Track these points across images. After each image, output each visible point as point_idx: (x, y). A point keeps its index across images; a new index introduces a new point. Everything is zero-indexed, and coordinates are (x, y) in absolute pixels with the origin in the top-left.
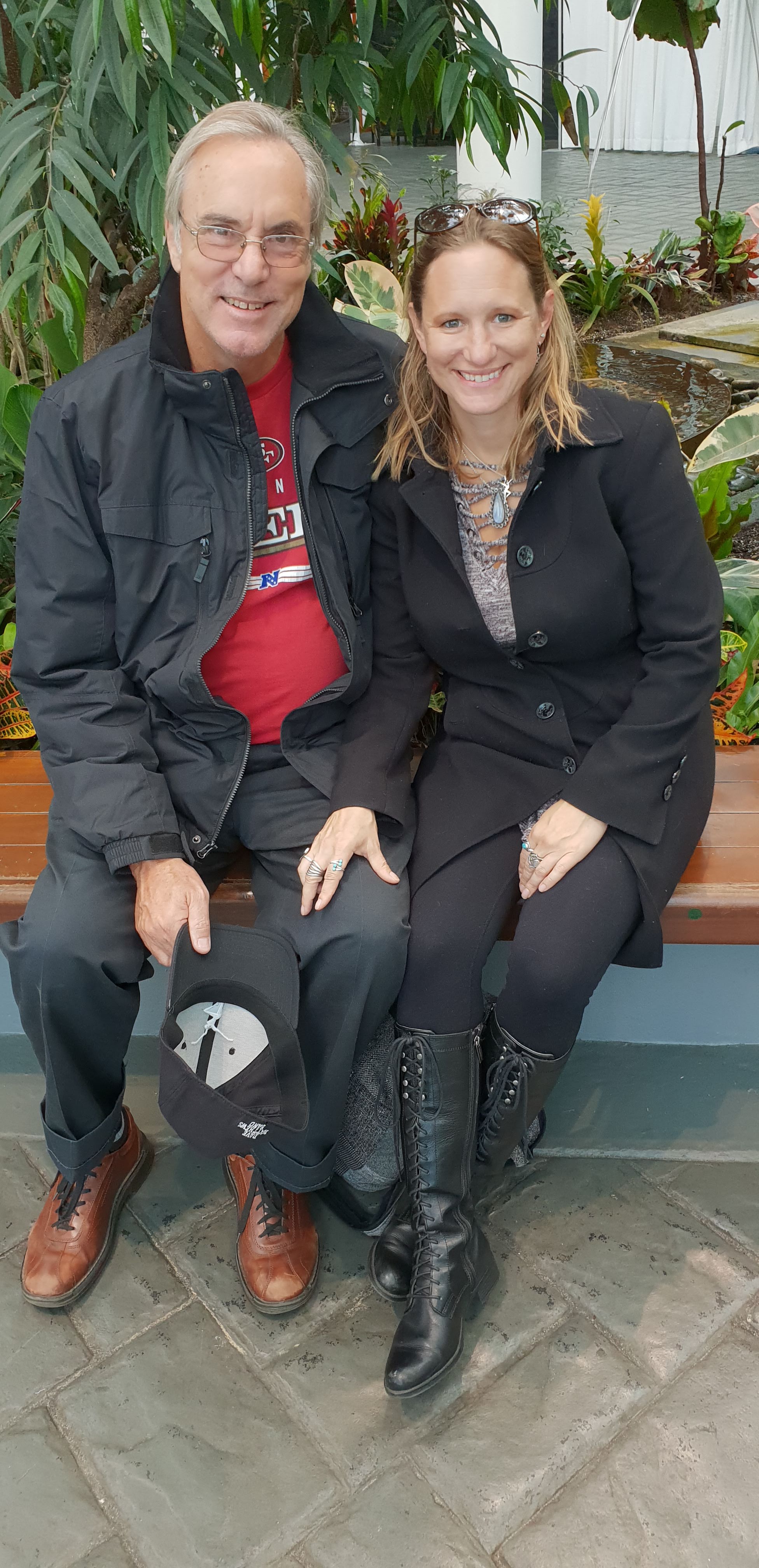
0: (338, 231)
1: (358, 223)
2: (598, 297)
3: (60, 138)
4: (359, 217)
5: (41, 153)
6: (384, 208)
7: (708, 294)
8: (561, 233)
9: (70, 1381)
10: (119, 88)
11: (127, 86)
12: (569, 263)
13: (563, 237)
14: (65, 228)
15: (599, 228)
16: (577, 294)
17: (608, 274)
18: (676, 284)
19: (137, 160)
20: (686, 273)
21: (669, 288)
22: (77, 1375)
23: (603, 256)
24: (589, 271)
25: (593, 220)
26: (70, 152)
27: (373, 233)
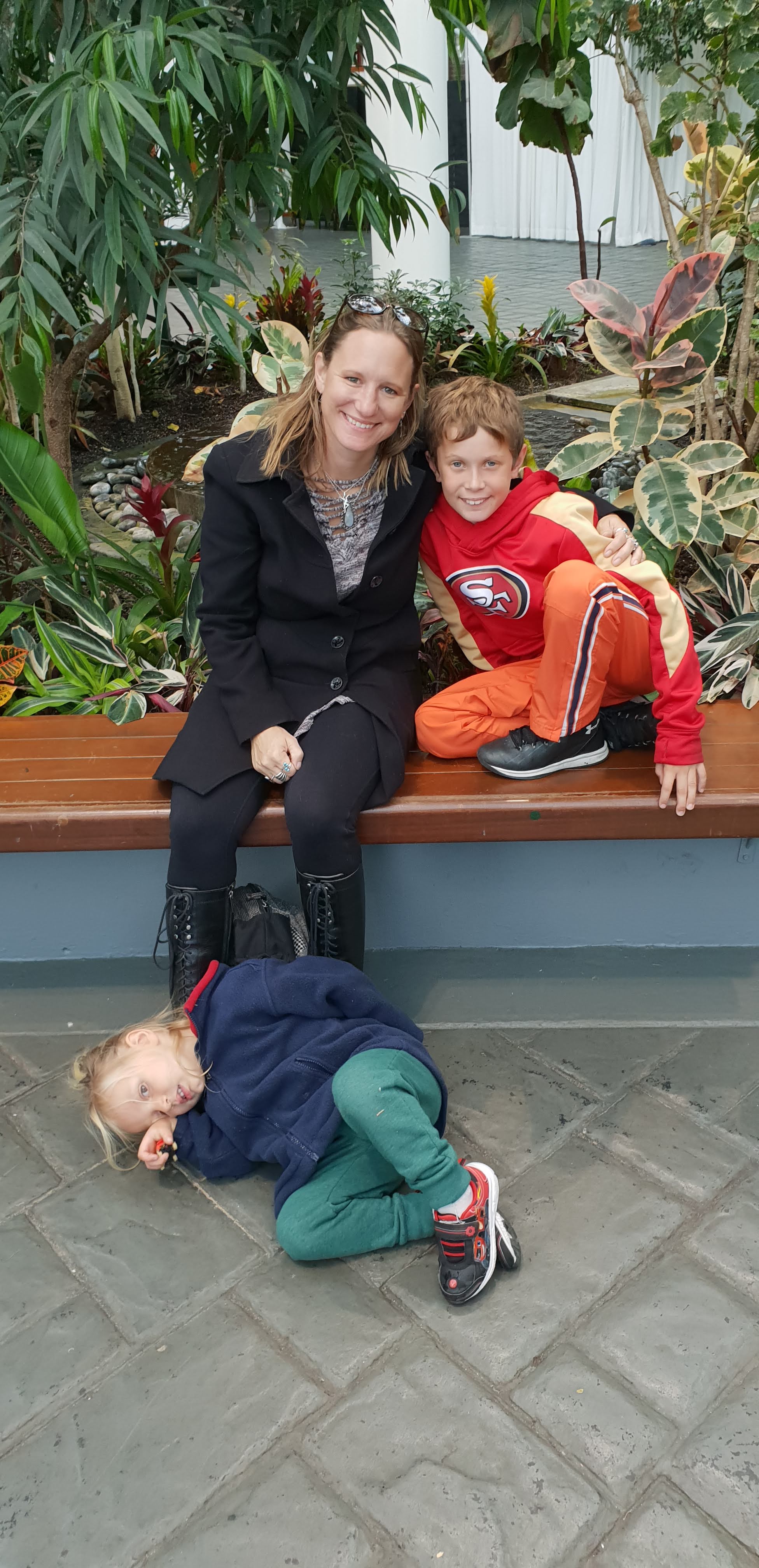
0: (260, 304)
1: (279, 297)
2: (494, 364)
3: (31, 222)
4: (279, 292)
5: (15, 233)
6: (301, 285)
7: (591, 364)
8: (460, 309)
9: (43, 1197)
10: (81, 185)
11: (88, 184)
12: (468, 336)
13: (462, 312)
14: (36, 293)
15: (493, 305)
16: (475, 363)
17: (503, 345)
18: (562, 355)
19: (92, 241)
20: (572, 345)
21: (557, 358)
22: (50, 1192)
23: (499, 330)
24: (484, 342)
25: (487, 298)
26: (39, 232)
27: (291, 306)
